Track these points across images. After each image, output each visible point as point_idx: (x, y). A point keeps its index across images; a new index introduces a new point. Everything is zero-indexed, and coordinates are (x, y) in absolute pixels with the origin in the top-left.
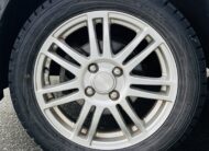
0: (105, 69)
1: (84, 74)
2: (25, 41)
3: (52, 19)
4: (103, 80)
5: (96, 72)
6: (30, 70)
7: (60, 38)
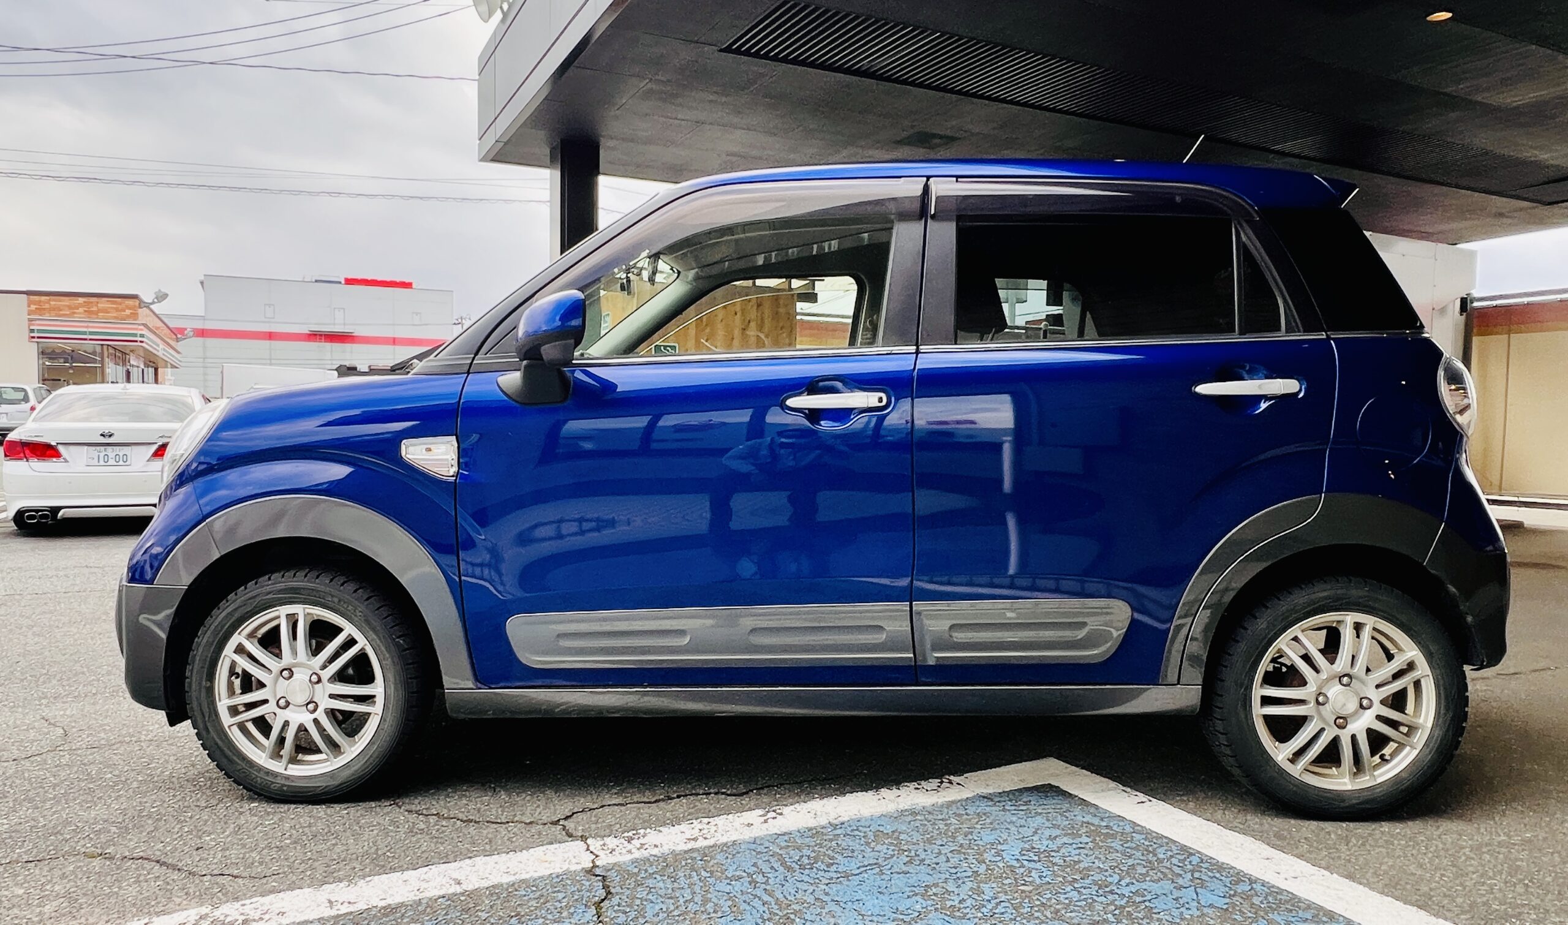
0: (301, 676)
1: (276, 681)
2: (205, 641)
3: (237, 615)
4: (297, 688)
5: (290, 677)
6: (211, 675)
7: (251, 636)
